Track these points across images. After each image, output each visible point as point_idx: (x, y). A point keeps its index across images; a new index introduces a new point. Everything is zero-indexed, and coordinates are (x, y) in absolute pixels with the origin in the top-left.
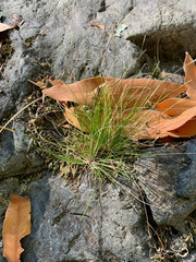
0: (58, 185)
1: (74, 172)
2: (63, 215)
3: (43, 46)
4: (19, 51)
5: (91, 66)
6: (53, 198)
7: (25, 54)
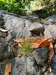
0: (17, 59)
1: (20, 56)
2: (18, 65)
3: (14, 33)
4: (10, 34)
5: (23, 36)
6: (16, 62)
7: (11, 35)
